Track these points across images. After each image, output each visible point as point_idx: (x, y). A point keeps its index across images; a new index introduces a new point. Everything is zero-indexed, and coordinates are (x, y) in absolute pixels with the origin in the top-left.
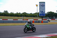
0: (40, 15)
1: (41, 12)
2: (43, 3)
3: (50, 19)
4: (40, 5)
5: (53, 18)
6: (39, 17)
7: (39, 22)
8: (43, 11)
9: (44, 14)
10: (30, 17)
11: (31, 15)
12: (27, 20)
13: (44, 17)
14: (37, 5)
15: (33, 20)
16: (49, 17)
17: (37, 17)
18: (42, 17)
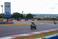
0: (5, 16)
1: (7, 13)
2: (8, 4)
3: (16, 20)
4: (5, 6)
5: (18, 19)
7: (4, 23)
8: (8, 12)
9: (10, 15)
14: (2, 6)
16: (15, 18)
17: (2, 18)
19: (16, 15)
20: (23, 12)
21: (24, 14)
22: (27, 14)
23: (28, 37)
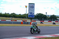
0: (29, 17)
1: (30, 14)
2: (32, 5)
3: (39, 20)
4: (29, 6)
6: (28, 18)
7: (28, 23)
8: (32, 13)
9: (33, 16)
10: (18, 18)
11: (20, 16)
12: (15, 21)
13: (33, 19)
15: (21, 21)
16: (38, 18)
17: (26, 18)
18: (31, 19)
19: (39, 16)
20: (46, 13)
21: (48, 15)
22: (51, 15)
23: (51, 38)
